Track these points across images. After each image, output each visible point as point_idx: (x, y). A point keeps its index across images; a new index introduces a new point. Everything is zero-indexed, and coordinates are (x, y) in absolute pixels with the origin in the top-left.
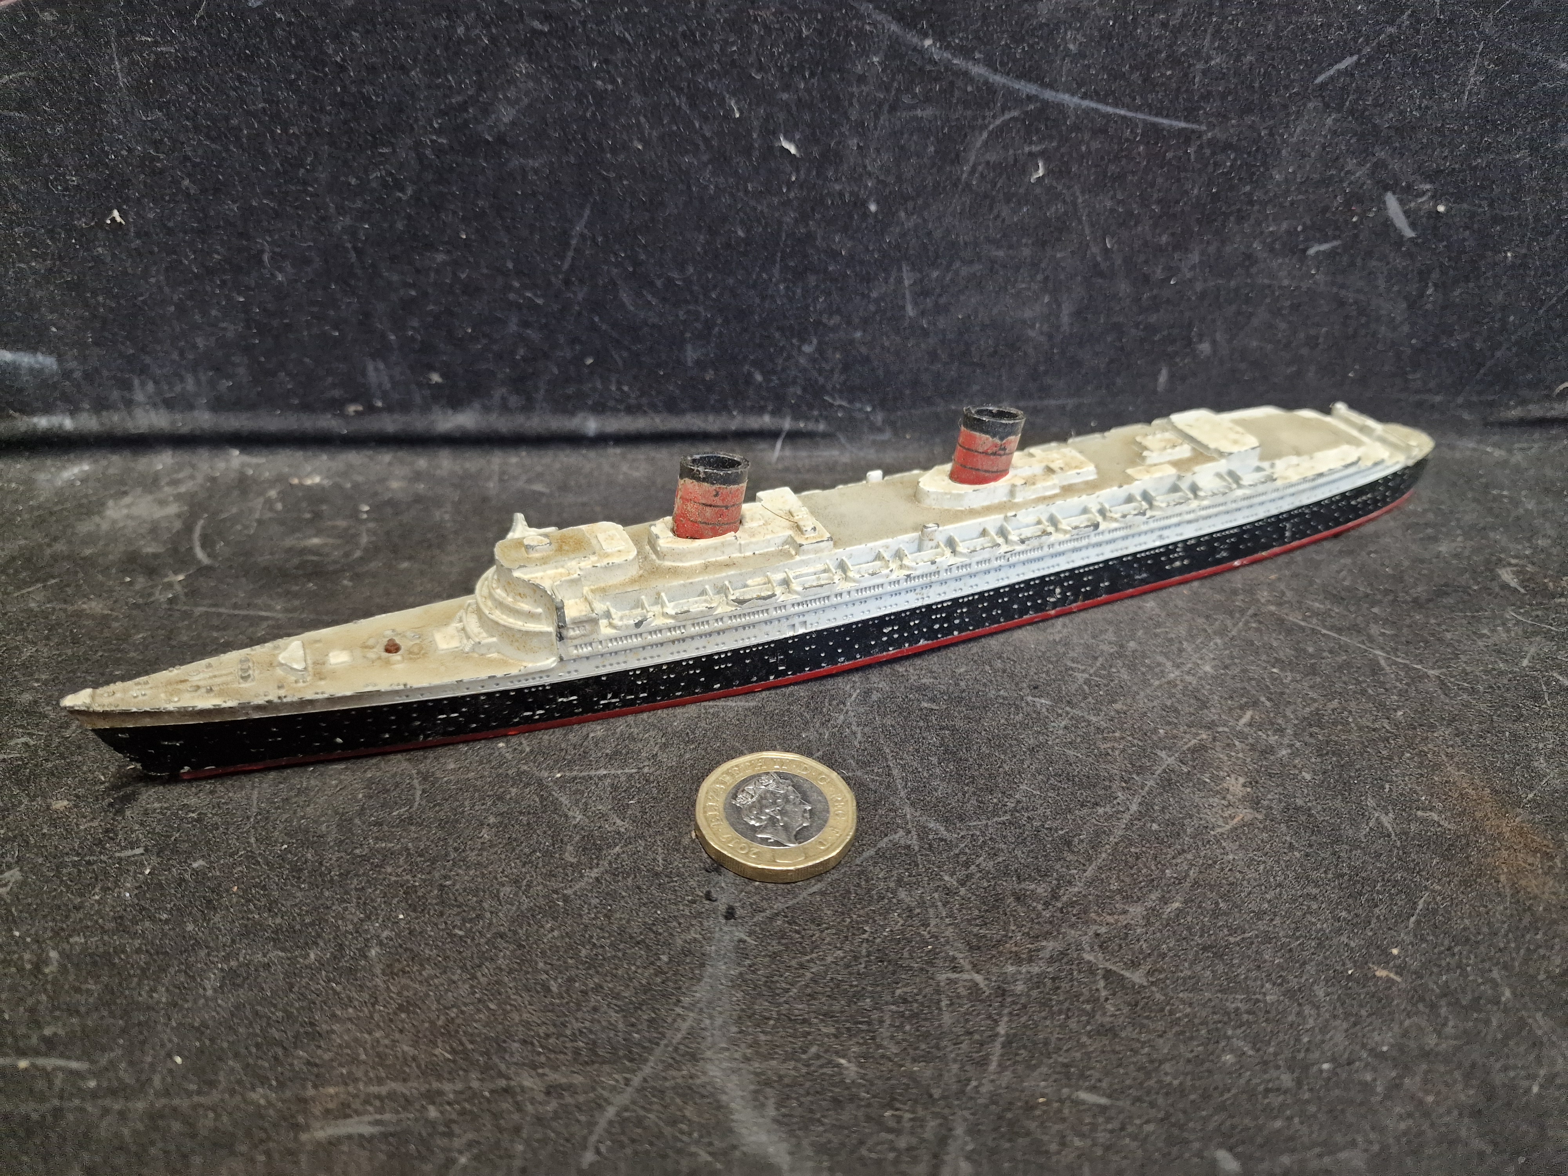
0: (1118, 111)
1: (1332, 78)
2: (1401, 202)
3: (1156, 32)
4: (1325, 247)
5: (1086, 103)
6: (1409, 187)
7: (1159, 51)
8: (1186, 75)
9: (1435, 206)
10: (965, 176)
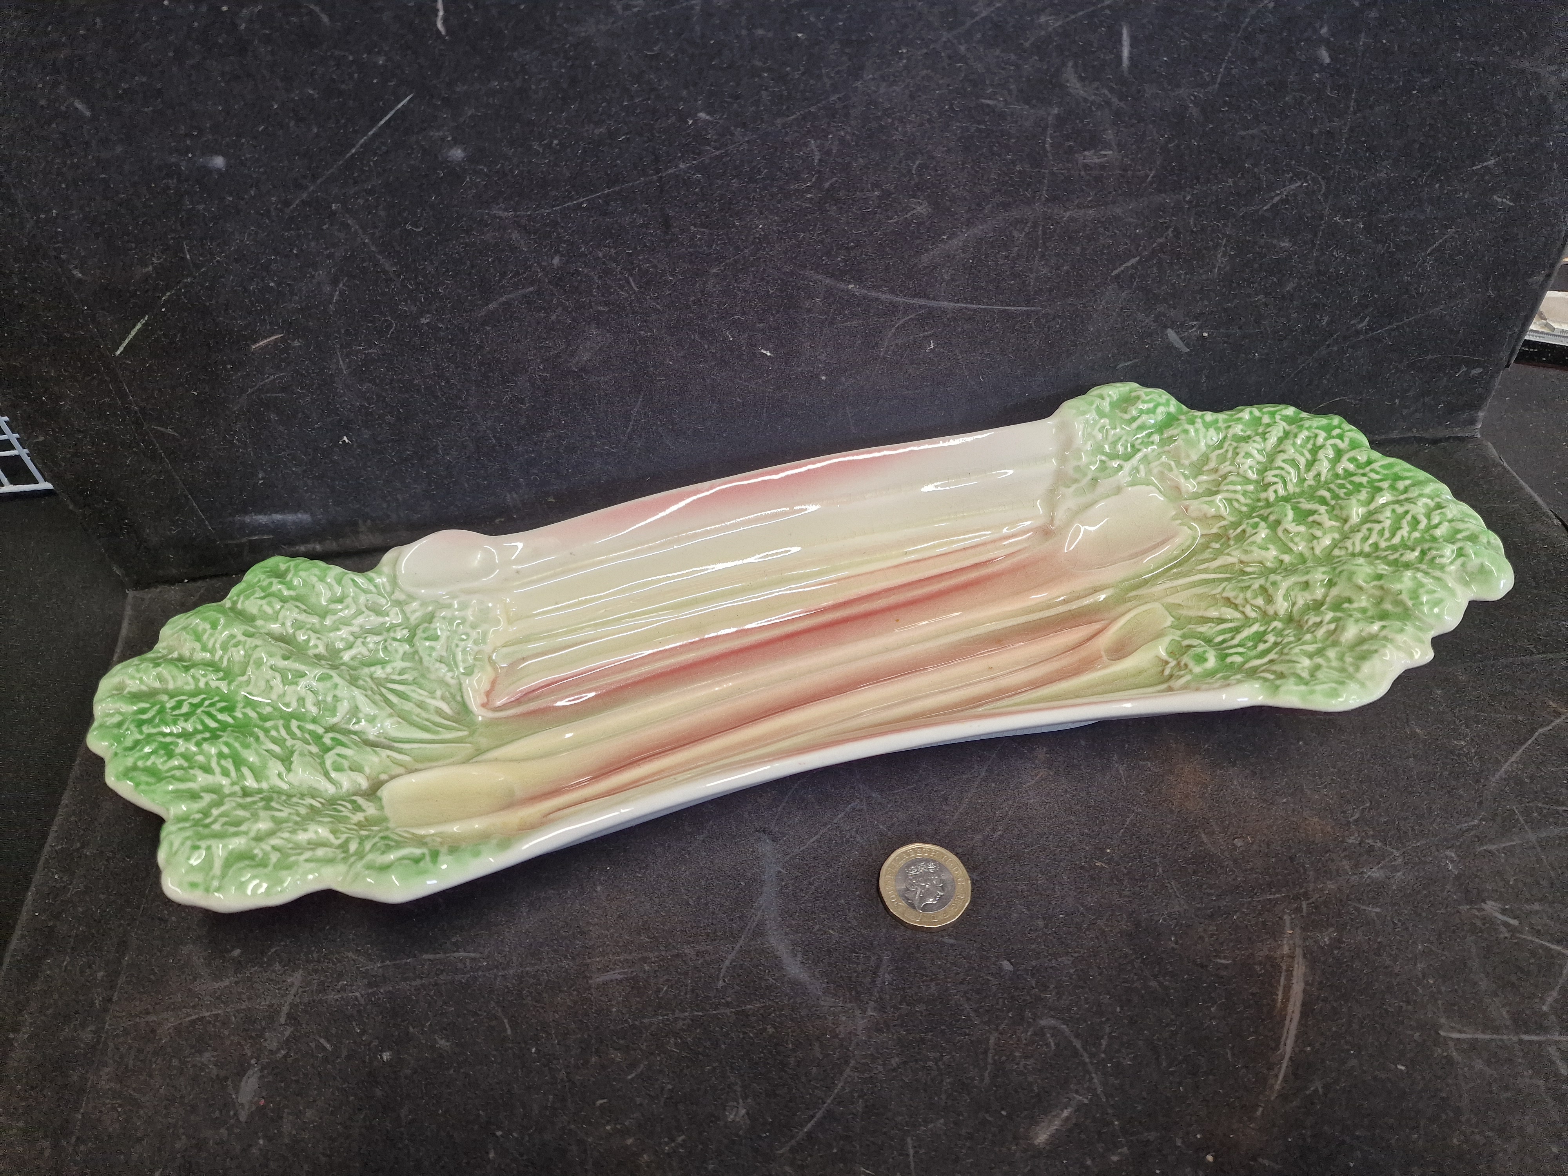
0: (980, 307)
1: (1123, 271)
2: (1178, 333)
4: (1128, 363)
5: (958, 305)
6: (1182, 324)
7: (1005, 271)
9: (1201, 333)
10: (882, 354)
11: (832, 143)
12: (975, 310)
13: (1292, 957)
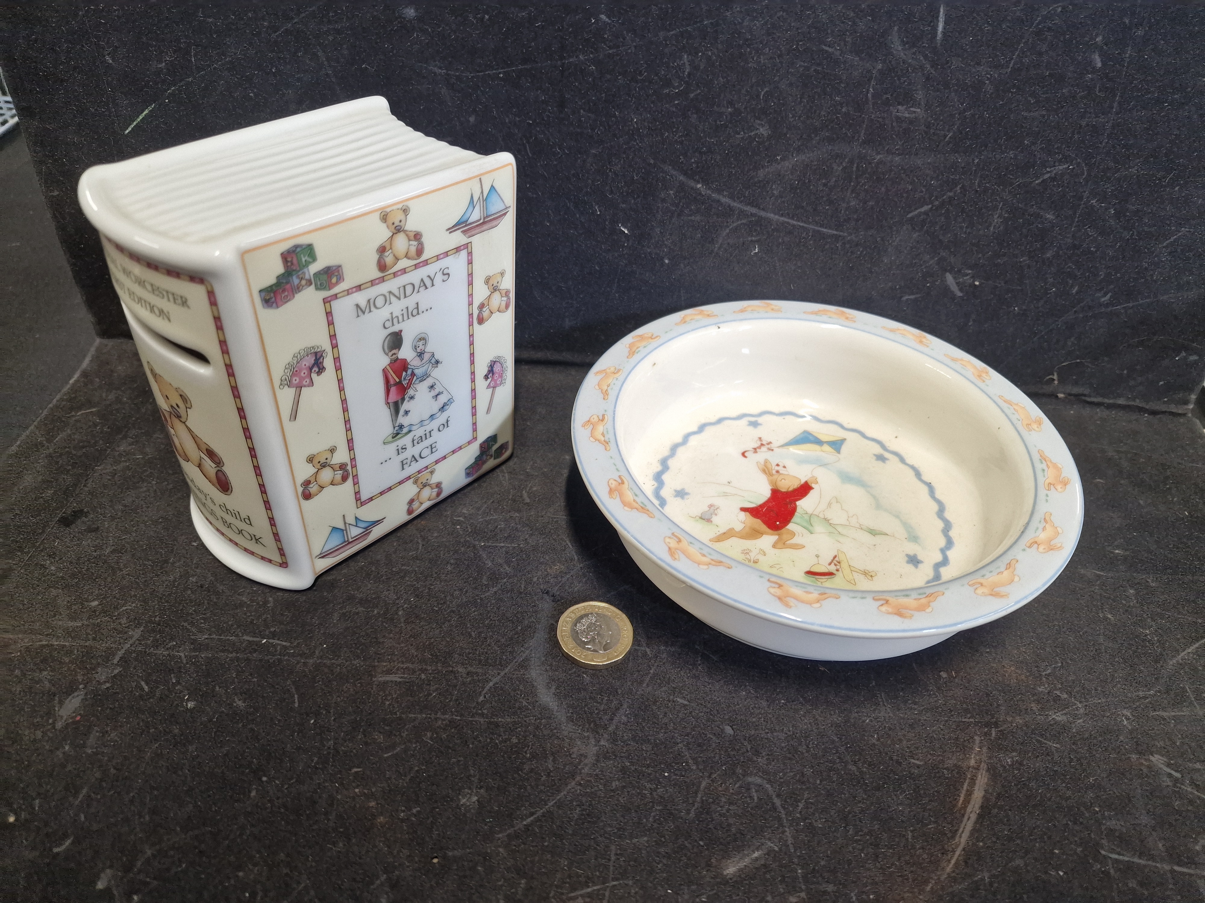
0: (799, 223)
1: (916, 215)
2: (955, 278)
3: (821, 188)
4: (912, 297)
5: (782, 219)
6: (959, 271)
7: (823, 197)
8: (837, 209)
9: (974, 281)
10: (716, 249)
11: (701, 60)
12: (794, 226)
13: (978, 769)
